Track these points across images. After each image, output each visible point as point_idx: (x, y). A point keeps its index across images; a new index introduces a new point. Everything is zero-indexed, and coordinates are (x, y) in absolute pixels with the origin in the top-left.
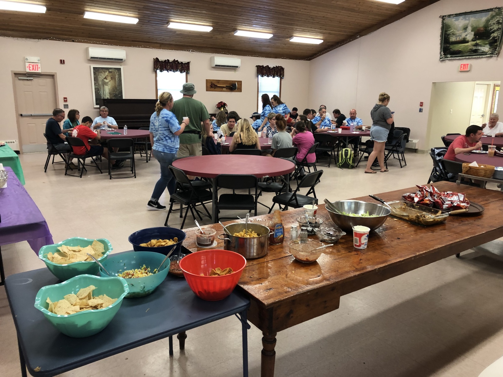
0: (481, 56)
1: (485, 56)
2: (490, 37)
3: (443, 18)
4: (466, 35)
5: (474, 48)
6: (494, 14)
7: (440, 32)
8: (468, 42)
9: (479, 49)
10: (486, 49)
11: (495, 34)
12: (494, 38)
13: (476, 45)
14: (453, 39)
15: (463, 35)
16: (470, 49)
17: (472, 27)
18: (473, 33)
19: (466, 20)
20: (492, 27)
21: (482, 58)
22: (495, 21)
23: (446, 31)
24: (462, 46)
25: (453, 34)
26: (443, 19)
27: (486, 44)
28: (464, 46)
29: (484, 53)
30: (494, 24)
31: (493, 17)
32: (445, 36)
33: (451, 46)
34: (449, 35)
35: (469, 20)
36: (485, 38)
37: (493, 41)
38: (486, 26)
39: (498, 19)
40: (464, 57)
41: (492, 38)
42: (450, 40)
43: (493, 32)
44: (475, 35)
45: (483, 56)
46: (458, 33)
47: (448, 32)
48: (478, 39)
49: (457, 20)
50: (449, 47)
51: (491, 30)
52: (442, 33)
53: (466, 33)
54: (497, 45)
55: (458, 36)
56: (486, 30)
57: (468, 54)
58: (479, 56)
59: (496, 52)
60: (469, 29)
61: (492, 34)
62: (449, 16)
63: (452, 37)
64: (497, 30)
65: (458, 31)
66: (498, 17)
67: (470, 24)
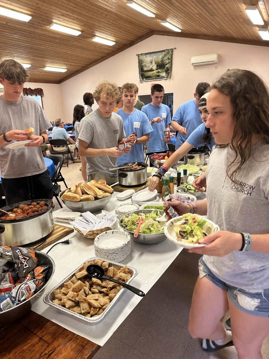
0: (162, 79)
1: (164, 79)
2: (165, 67)
3: (138, 55)
4: (152, 67)
5: (158, 74)
6: (166, 53)
7: (138, 64)
8: (153, 71)
9: (160, 75)
10: (164, 74)
11: (168, 66)
12: (167, 68)
13: (158, 72)
14: (145, 69)
15: (151, 66)
16: (155, 75)
17: (155, 61)
18: (156, 65)
19: (151, 57)
20: (165, 61)
21: (162, 80)
22: (166, 58)
23: (141, 64)
24: (150, 73)
25: (145, 66)
26: (139, 57)
27: (163, 72)
28: (152, 73)
29: (163, 77)
30: (166, 59)
31: (165, 55)
32: (141, 67)
33: (145, 73)
34: (143, 66)
35: (153, 57)
36: (162, 68)
37: (167, 70)
38: (162, 61)
39: (168, 56)
40: (153, 80)
41: (166, 68)
42: (144, 69)
43: (166, 64)
44: (157, 66)
45: (163, 79)
46: (148, 65)
47: (142, 65)
48: (159, 69)
49: (146, 57)
50: (144, 74)
51: (165, 63)
52: (139, 65)
53: (152, 65)
54: (169, 72)
55: (148, 67)
56: (162, 63)
57: (155, 78)
58: (160, 79)
59: (169, 76)
60: (154, 62)
61: (166, 66)
62: (142, 54)
63: (145, 67)
64: (168, 63)
65: (148, 64)
66: (168, 55)
67: (154, 59)
